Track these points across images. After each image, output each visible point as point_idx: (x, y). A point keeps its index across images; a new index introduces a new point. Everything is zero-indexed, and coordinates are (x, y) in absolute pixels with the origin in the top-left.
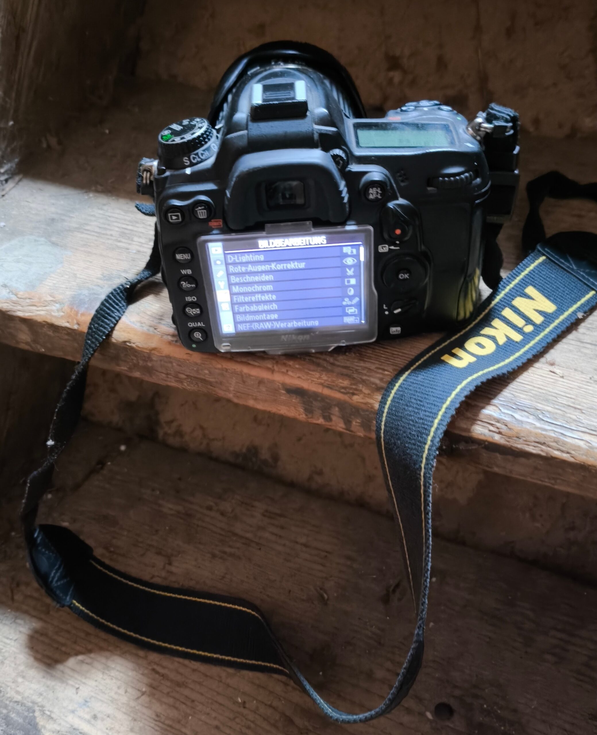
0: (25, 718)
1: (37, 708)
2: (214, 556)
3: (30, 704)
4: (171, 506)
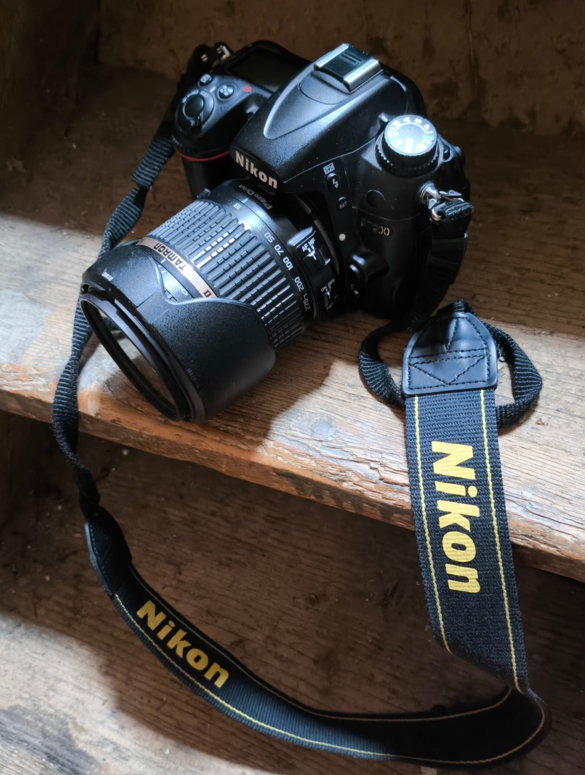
0: (59, 730)
1: (69, 720)
2: (221, 564)
3: (62, 717)
4: (176, 512)
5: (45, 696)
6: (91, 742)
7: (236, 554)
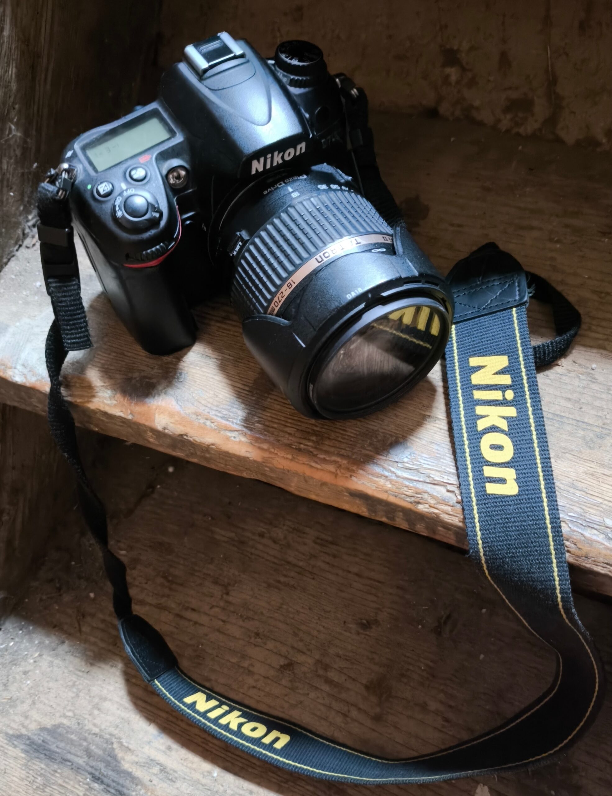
5: (90, 715)
6: (137, 763)
7: (285, 576)
